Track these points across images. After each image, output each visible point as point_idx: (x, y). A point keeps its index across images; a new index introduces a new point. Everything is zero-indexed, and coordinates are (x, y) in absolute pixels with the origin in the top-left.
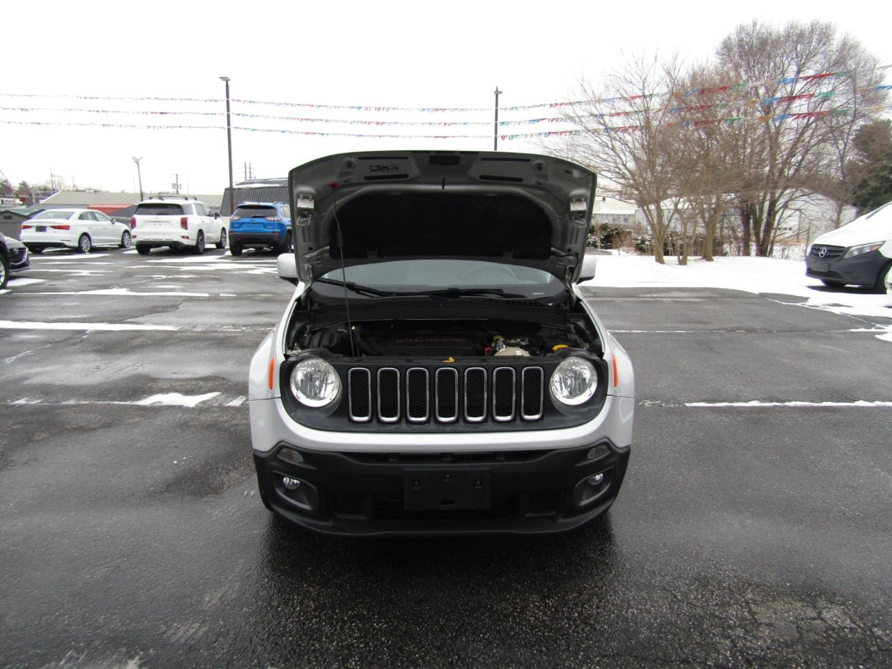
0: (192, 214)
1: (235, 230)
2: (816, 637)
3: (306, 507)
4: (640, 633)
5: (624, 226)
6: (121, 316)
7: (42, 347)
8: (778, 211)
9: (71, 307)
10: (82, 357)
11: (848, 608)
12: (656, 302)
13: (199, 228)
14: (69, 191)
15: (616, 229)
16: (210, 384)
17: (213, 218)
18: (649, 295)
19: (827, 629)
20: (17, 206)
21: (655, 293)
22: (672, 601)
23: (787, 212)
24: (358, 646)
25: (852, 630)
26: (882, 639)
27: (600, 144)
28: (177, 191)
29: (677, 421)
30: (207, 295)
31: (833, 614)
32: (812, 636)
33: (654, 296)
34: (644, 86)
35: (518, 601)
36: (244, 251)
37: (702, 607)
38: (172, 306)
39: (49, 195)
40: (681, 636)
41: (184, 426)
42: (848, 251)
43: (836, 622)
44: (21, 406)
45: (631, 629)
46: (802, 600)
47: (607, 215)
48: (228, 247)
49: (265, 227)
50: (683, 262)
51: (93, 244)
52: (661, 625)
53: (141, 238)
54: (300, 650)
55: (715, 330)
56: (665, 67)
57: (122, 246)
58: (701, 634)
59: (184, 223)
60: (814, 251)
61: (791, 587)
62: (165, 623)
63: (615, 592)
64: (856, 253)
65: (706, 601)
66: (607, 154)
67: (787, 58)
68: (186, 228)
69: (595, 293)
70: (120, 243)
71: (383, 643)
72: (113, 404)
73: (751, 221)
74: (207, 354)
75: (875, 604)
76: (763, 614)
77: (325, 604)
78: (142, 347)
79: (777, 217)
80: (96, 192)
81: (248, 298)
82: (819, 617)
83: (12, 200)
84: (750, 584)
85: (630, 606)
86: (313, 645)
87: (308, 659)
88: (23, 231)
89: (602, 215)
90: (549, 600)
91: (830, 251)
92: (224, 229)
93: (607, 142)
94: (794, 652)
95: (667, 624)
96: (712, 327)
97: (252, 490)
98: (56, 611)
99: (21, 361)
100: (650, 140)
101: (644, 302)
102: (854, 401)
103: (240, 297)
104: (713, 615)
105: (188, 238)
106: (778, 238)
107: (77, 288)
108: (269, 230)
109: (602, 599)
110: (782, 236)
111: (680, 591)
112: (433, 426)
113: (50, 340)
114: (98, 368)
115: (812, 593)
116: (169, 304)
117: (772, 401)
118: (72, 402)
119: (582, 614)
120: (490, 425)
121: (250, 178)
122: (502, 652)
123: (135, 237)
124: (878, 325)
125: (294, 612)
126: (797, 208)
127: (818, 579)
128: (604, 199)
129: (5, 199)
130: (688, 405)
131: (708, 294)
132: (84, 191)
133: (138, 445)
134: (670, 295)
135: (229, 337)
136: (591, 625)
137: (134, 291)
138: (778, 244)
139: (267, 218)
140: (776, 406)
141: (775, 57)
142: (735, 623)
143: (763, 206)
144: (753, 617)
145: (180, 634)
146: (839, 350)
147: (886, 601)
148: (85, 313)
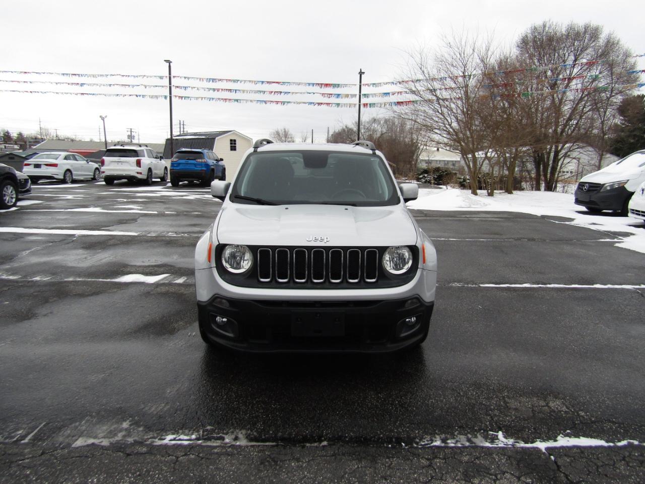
0: (144, 156)
1: (174, 168)
2: (543, 416)
3: (231, 335)
4: (435, 412)
5: (452, 169)
6: (98, 226)
7: (46, 245)
8: (560, 159)
9: (62, 220)
10: (75, 252)
11: (565, 401)
12: (469, 220)
13: (150, 167)
14: (53, 140)
15: (446, 171)
16: (162, 269)
17: (159, 160)
18: (464, 216)
19: (551, 412)
20: (16, 150)
21: (468, 215)
22: (457, 396)
23: (567, 160)
24: (262, 417)
25: (566, 412)
26: (584, 418)
27: (433, 110)
28: (131, 141)
29: (473, 295)
30: (156, 213)
31: (555, 404)
32: (541, 415)
33: (468, 216)
34: (464, 70)
35: (361, 394)
36: (180, 183)
37: (475, 399)
38: (133, 220)
39: (38, 142)
40: (460, 414)
41: (148, 294)
42: (603, 186)
43: (557, 408)
44: (37, 281)
45: (430, 410)
46: (538, 396)
47: (440, 161)
48: (169, 180)
49: (196, 167)
50: (491, 194)
51: (74, 177)
52: (448, 408)
53: (108, 173)
54: (227, 418)
55: (507, 239)
56: (480, 57)
57: (94, 179)
58: (472, 413)
59: (139, 163)
60: (580, 187)
61: (532, 390)
62: (144, 403)
63: (422, 390)
64: (608, 188)
65: (478, 396)
66: (438, 117)
67: (567, 50)
68: (140, 167)
69: (426, 214)
70: (93, 177)
71: (277, 415)
72: (99, 281)
73: (541, 166)
74: (159, 251)
75: (583, 399)
76: (513, 404)
77: (241, 394)
78: (115, 245)
79: (560, 164)
80: (72, 140)
81: (185, 215)
82: (547, 405)
83: (12, 145)
84: (507, 388)
85: (430, 398)
86: (235, 416)
87: (232, 423)
88: (25, 167)
89: (437, 161)
90: (380, 394)
91: (590, 187)
92: (166, 168)
93: (438, 108)
94: (528, 423)
95: (453, 407)
96: (504, 237)
97: (194, 332)
98: (75, 396)
99: (33, 254)
100: (468, 107)
101: (460, 220)
102: (593, 285)
103: (179, 214)
104: (481, 404)
105: (141, 173)
106: (560, 178)
107: (66, 207)
108: (198, 168)
109: (413, 394)
110: (563, 177)
111: (462, 391)
112: (309, 285)
113: (51, 241)
114: (86, 258)
115: (545, 392)
116: (130, 218)
117: (538, 284)
118: (71, 279)
119: (401, 402)
120: (345, 285)
121: (184, 131)
122: (350, 420)
123: (104, 172)
124: (620, 237)
125: (222, 399)
126: (574, 157)
127: (550, 385)
128: (438, 150)
129: (7, 145)
130: (482, 285)
131: (505, 216)
132: (64, 140)
133: (118, 305)
134: (479, 216)
135: (174, 240)
136: (405, 407)
137: (105, 210)
138: (560, 182)
139: (197, 160)
140: (540, 287)
141: (559, 49)
142: (494, 408)
143: (550, 155)
144: (506, 405)
145: (153, 409)
146: (590, 253)
147: (590, 398)
148: (73, 223)
